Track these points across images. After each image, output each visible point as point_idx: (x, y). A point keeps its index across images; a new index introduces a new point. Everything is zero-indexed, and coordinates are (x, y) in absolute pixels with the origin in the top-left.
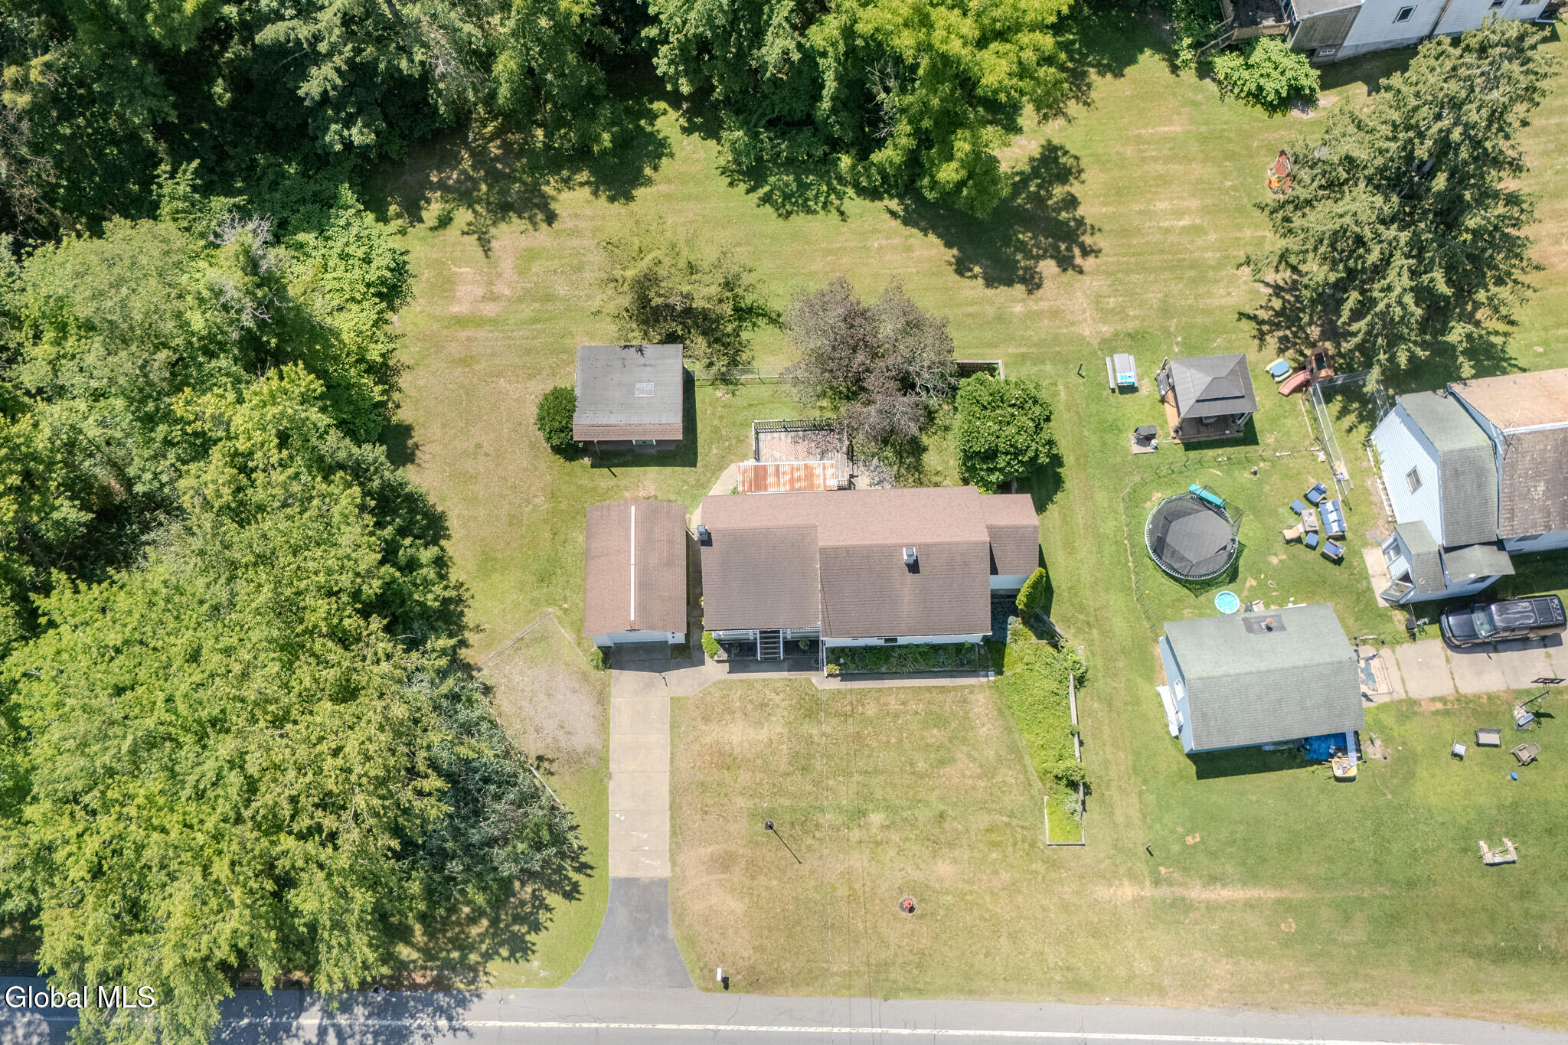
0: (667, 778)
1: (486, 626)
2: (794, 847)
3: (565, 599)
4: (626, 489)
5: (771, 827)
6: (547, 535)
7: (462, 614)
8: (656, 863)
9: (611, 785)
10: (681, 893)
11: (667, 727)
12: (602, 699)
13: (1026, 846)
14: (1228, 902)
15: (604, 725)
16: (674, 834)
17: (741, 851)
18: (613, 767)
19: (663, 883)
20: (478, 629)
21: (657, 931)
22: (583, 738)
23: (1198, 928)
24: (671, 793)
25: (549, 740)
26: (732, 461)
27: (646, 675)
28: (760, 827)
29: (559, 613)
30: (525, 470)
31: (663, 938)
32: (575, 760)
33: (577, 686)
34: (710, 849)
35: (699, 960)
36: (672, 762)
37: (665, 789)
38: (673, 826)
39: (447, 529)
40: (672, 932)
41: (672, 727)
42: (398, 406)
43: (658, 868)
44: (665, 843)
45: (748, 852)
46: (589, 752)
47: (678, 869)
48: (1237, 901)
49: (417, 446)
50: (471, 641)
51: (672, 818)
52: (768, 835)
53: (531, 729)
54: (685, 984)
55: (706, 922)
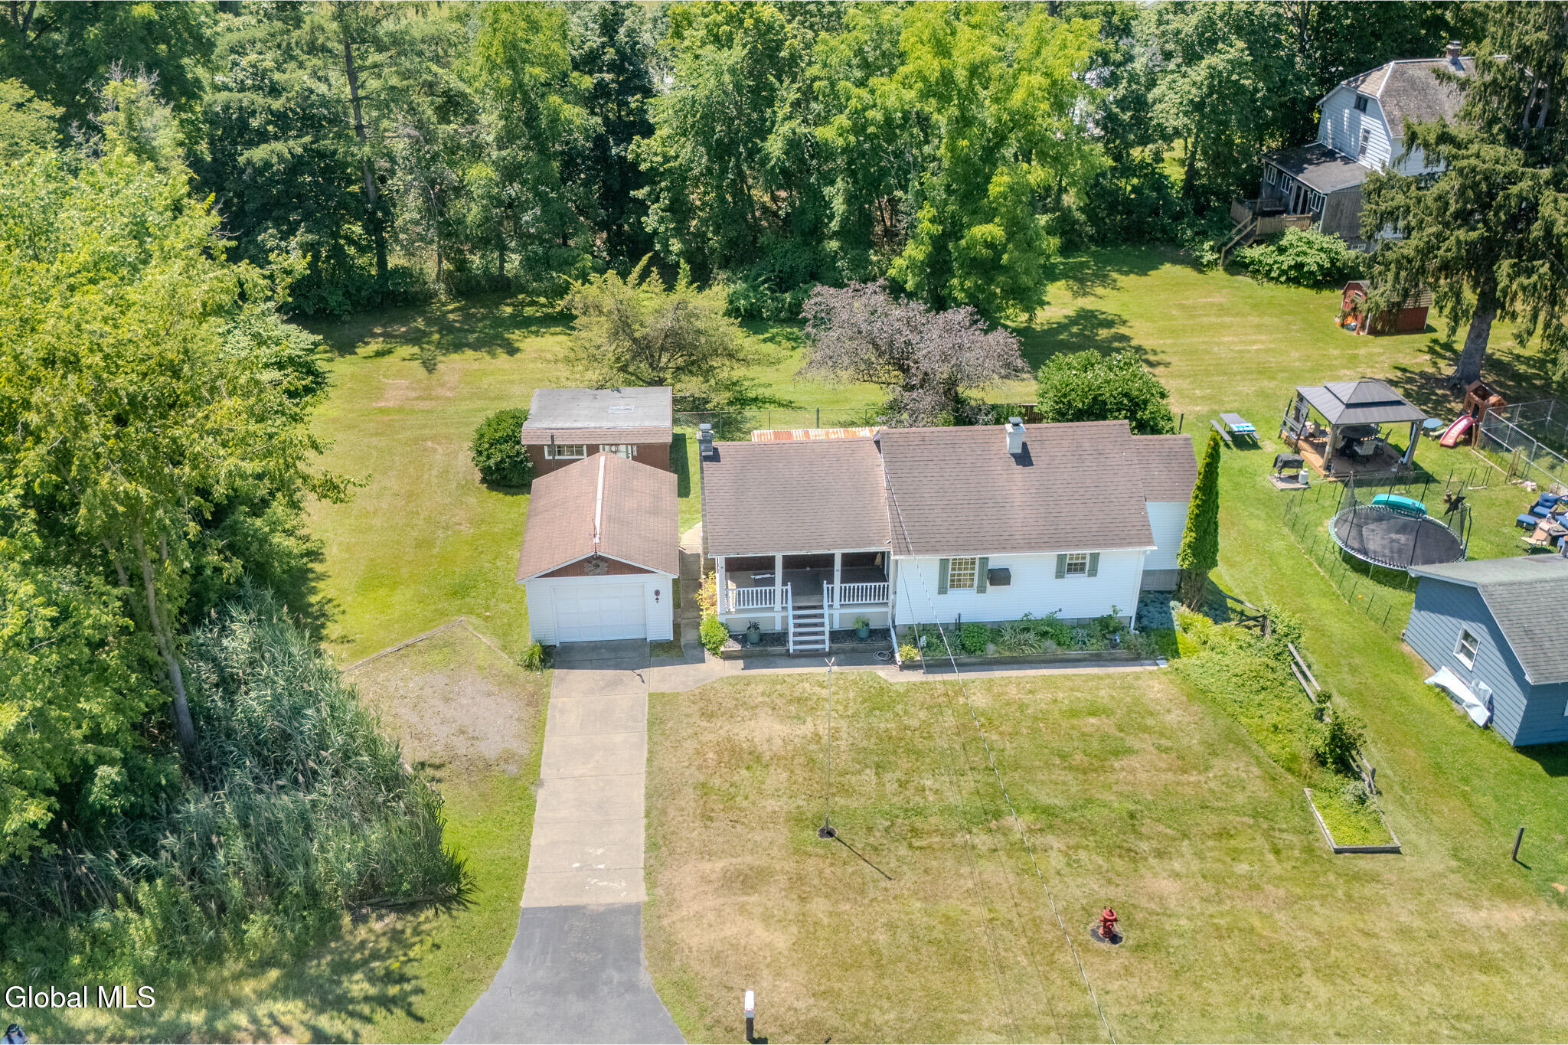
0: (643, 783)
1: (357, 636)
2: (875, 859)
3: (487, 608)
5: (830, 834)
8: (620, 885)
9: (541, 795)
10: (665, 922)
11: (643, 725)
12: (536, 702)
15: (537, 728)
16: (652, 846)
17: (778, 866)
18: (546, 773)
19: (632, 910)
20: (343, 640)
21: (616, 976)
22: (497, 743)
24: (648, 796)
25: (438, 745)
27: (610, 674)
28: (812, 835)
29: (477, 620)
31: (632, 987)
32: (481, 767)
33: (495, 689)
34: (720, 865)
35: (701, 1016)
36: (650, 764)
37: (639, 797)
40: (645, 978)
41: (651, 724)
43: (623, 892)
44: (636, 859)
45: (790, 866)
46: (508, 757)
47: (660, 891)
51: (650, 827)
52: (826, 846)
53: (409, 738)
55: (717, 960)
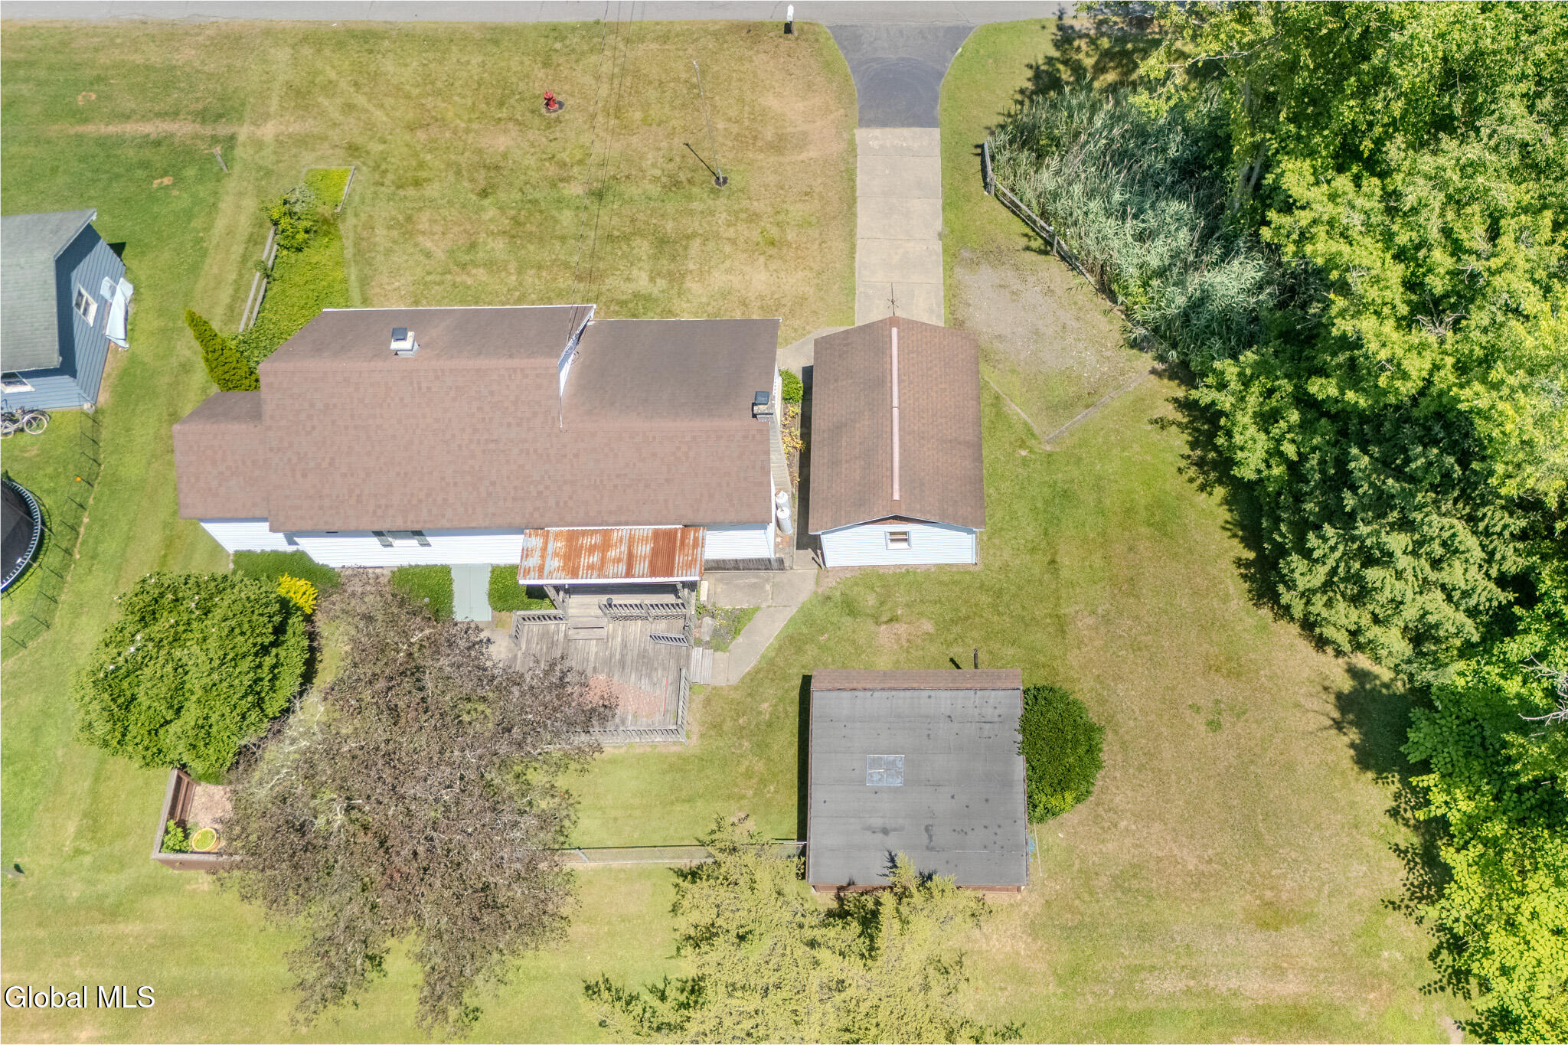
0: (860, 231)
1: (1149, 427)
2: (692, 159)
3: (1025, 462)
4: (930, 637)
5: (721, 180)
6: (1064, 560)
7: (1193, 445)
8: (874, 142)
10: (842, 112)
11: (860, 290)
13: (383, 167)
14: (149, 120)
16: (851, 171)
17: (762, 156)
18: (937, 246)
19: (866, 123)
20: (1161, 423)
22: (981, 282)
23: (199, 95)
24: (854, 215)
25: (1032, 279)
26: (736, 688)
28: (735, 180)
29: (1032, 442)
30: (1118, 678)
32: (993, 254)
33: (997, 344)
34: (803, 156)
36: (853, 247)
37: (862, 219)
38: (853, 181)
39: (1244, 577)
42: (1394, 813)
43: (872, 139)
44: (861, 163)
45: (753, 154)
46: (973, 264)
47: (846, 136)
48: (137, 121)
49: (1338, 726)
50: (1171, 407)
51: (853, 189)
52: (724, 170)
53: (1059, 292)
54: (838, 31)
55: (809, 86)
